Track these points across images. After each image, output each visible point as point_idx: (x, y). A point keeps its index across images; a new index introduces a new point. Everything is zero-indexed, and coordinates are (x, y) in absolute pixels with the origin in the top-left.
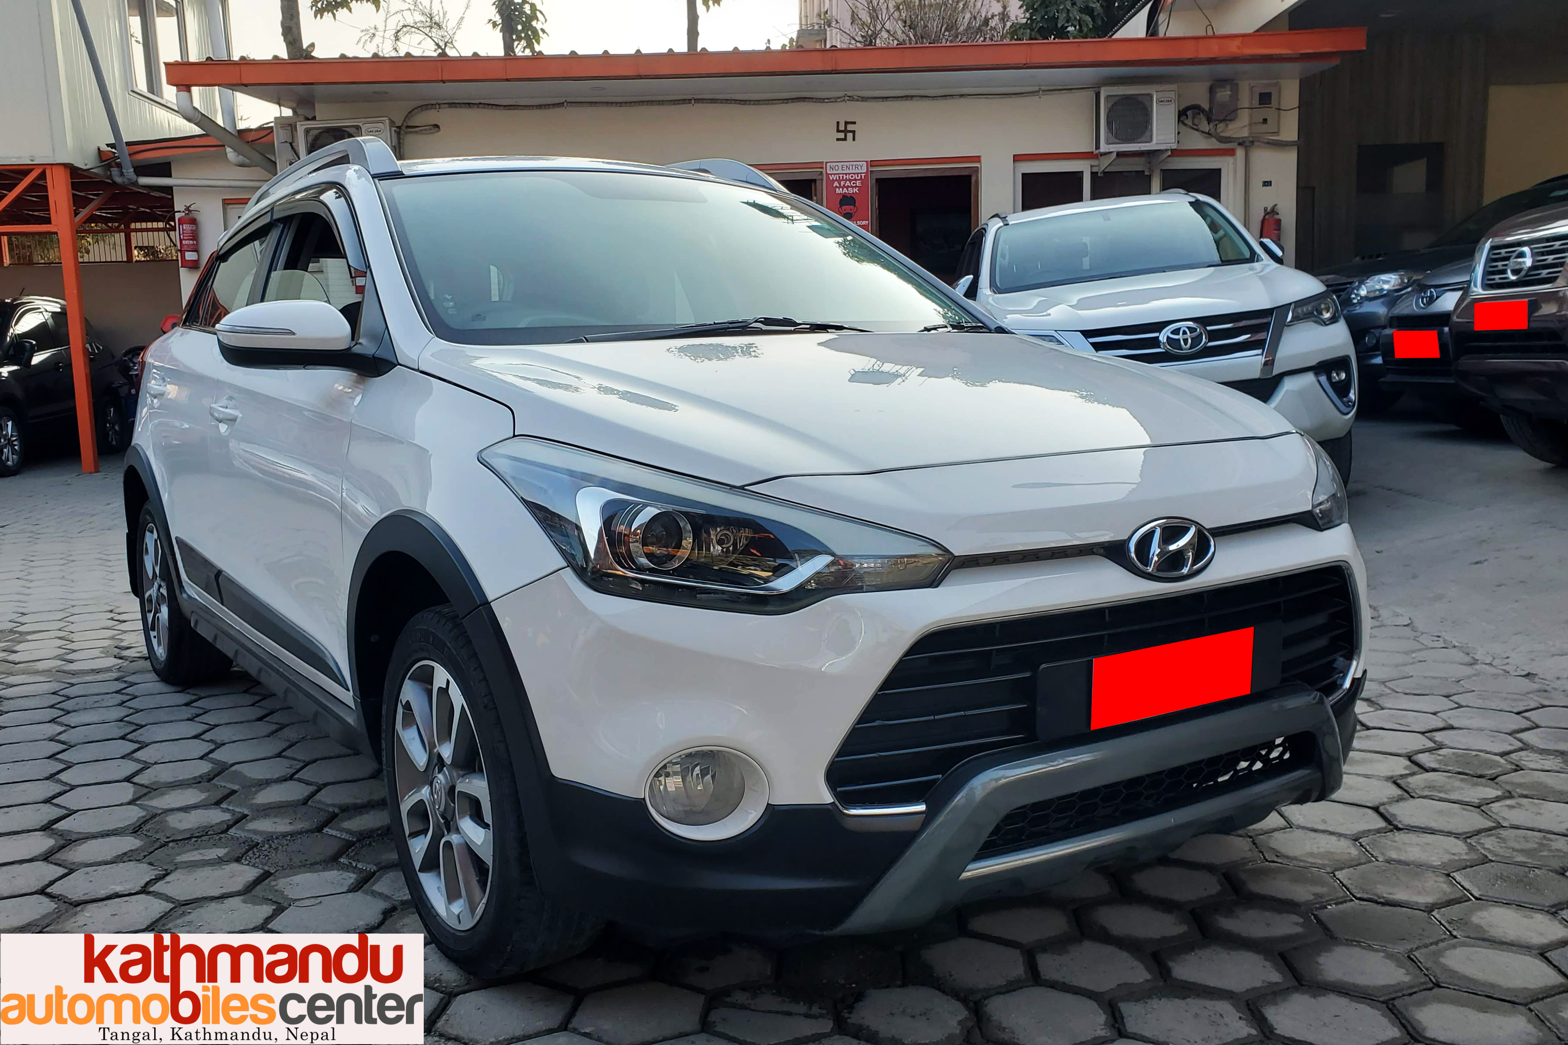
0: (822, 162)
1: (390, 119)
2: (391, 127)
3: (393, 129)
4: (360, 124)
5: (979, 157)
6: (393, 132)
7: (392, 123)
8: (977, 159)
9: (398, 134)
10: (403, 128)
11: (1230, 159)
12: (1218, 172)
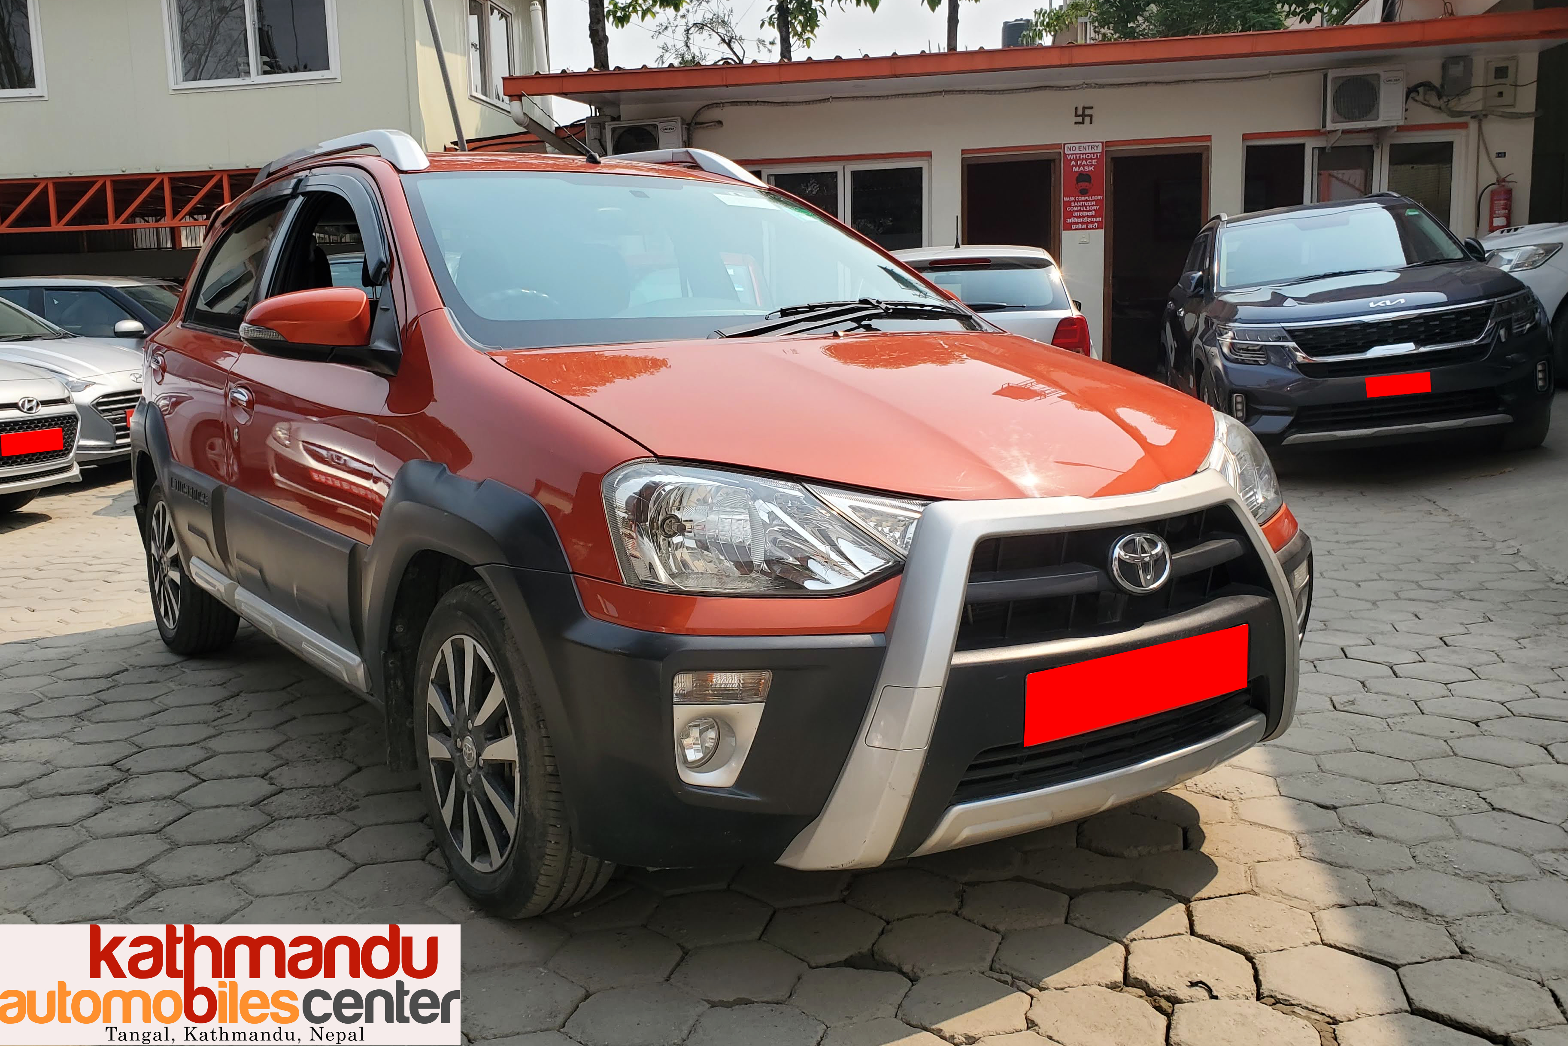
0: (1060, 144)
1: (682, 118)
2: (683, 124)
3: (684, 126)
4: (657, 123)
5: (1210, 136)
6: (684, 129)
7: (683, 121)
8: (1208, 138)
9: (688, 130)
10: (693, 124)
11: (1463, 132)
12: (1450, 145)
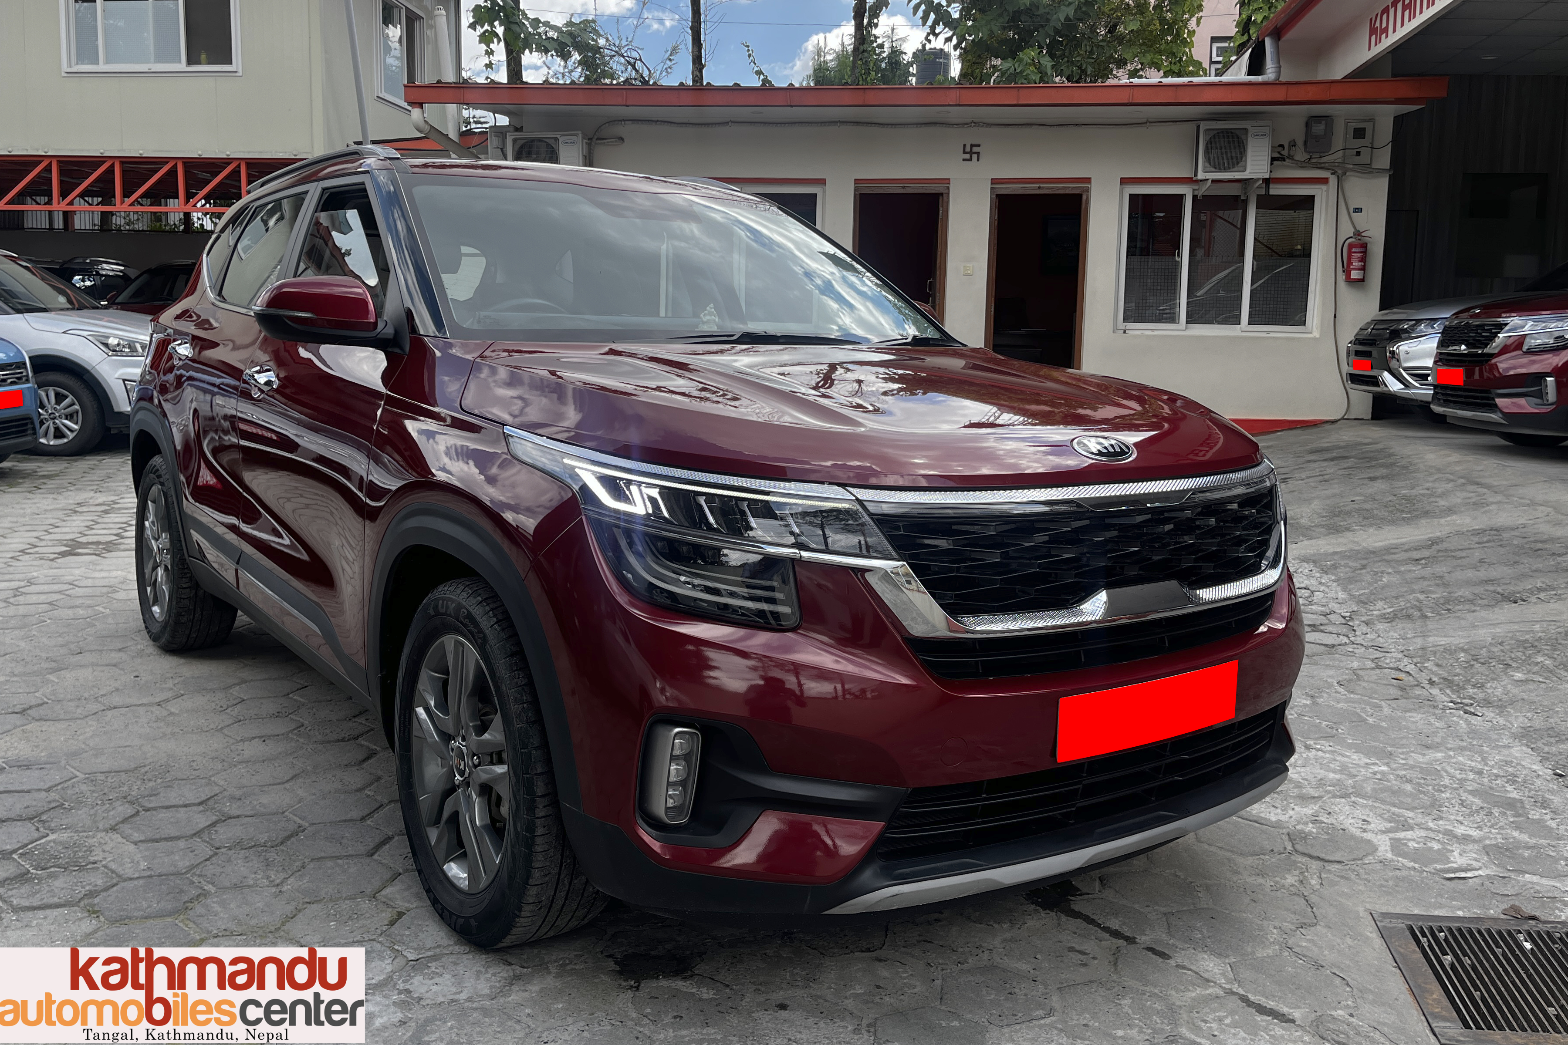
0: (949, 179)
1: (585, 133)
2: (583, 138)
3: (585, 141)
4: (557, 136)
5: (1090, 178)
6: (585, 144)
7: (585, 136)
8: (1088, 180)
9: (589, 145)
10: (594, 139)
11: (1324, 187)
12: (1312, 197)
